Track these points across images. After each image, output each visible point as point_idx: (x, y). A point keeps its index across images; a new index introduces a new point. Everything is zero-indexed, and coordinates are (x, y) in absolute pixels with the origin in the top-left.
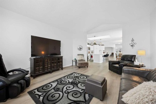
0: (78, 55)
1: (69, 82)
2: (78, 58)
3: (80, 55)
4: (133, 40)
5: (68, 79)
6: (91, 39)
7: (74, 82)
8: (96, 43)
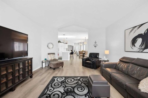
0: (49, 54)
1: (62, 94)
2: (49, 58)
3: (51, 54)
4: (96, 43)
5: (55, 90)
6: (60, 37)
7: (67, 90)
8: (61, 41)
